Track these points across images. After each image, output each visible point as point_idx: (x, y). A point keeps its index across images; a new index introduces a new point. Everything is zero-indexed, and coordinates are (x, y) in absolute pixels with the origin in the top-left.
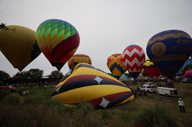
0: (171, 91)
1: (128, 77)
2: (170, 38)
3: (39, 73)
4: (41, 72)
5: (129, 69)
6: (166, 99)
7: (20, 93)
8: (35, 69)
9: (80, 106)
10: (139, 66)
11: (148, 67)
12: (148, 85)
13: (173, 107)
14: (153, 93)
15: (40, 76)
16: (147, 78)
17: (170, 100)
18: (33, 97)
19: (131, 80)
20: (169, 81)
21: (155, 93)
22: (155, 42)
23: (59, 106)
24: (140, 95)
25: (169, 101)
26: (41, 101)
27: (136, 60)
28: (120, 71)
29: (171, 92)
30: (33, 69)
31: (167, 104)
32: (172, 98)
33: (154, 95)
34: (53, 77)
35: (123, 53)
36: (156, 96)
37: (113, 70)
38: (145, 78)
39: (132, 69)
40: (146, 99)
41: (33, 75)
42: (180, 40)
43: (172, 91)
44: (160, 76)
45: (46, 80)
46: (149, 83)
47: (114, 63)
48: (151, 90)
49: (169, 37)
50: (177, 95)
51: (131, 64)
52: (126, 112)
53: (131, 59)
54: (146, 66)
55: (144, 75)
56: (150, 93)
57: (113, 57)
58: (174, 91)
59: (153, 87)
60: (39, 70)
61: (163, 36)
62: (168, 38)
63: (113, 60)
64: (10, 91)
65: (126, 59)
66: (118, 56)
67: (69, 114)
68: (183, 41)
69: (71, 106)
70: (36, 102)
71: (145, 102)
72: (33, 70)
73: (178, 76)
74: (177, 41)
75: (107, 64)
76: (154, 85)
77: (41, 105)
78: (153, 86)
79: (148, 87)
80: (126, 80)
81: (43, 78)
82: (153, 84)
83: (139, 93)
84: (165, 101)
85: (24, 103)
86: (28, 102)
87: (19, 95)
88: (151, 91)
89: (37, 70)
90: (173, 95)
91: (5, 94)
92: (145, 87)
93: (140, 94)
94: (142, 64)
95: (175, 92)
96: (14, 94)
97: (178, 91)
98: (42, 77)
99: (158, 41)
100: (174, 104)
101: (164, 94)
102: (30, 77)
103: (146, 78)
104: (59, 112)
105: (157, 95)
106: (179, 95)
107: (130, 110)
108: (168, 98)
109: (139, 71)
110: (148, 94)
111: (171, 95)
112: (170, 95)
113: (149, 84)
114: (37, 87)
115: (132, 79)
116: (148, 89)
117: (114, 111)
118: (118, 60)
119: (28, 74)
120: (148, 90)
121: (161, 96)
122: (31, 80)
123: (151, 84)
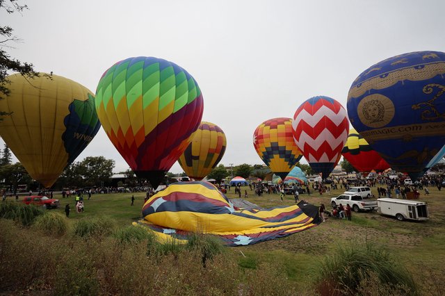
0: (410, 207)
1: (309, 174)
2: (406, 81)
3: (104, 167)
4: (110, 163)
5: (310, 155)
6: (398, 227)
7: (67, 211)
8: (97, 158)
9: (195, 239)
10: (333, 148)
11: (355, 152)
12: (355, 194)
13: (415, 245)
14: (367, 212)
15: (107, 174)
16: (355, 175)
17: (407, 228)
18: (95, 220)
19: (316, 180)
20: (408, 182)
21: (371, 213)
22: (367, 94)
23: (150, 240)
24: (336, 216)
25: (405, 231)
26: (111, 230)
27: (326, 135)
28: (285, 161)
29: (410, 209)
30: (92, 158)
31: (400, 238)
32: (413, 224)
33: (369, 216)
34: (135, 175)
35: (295, 117)
36: (373, 218)
37: (271, 160)
38: (350, 175)
39: (317, 155)
40: (348, 227)
41: (92, 171)
42: (433, 85)
43: (413, 207)
44: (386, 171)
45: (121, 182)
46: (358, 188)
47: (271, 143)
48: (363, 205)
49: (402, 79)
50: (425, 216)
51: (316, 144)
52: (301, 255)
53: (314, 133)
54: (349, 148)
55: (348, 169)
56: (361, 211)
57: (267, 130)
58: (418, 207)
59: (366, 198)
60: (105, 160)
61: (386, 75)
62: (400, 82)
63: (268, 136)
64: (45, 205)
65: (303, 132)
66: (279, 126)
67: (172, 257)
68: (441, 87)
69: (176, 239)
70: (101, 231)
71: (346, 234)
72: (91, 161)
73: (432, 170)
74: (424, 90)
75: (255, 145)
76: (369, 192)
77: (111, 238)
78: (369, 194)
79: (354, 198)
80: (302, 179)
81: (114, 176)
82: (368, 189)
83: (332, 211)
84: (396, 230)
85: (76, 233)
86: (83, 231)
87: (63, 216)
88: (361, 207)
89: (100, 160)
90: (415, 217)
91: (36, 213)
92: (348, 198)
93: (334, 214)
94: (342, 144)
95: (422, 209)
96: (53, 214)
97: (428, 208)
98: (112, 174)
99: (373, 91)
100: (418, 239)
101: (394, 215)
102: (86, 175)
103: (353, 175)
104: (148, 254)
105: (376, 216)
106: (430, 216)
107: (309, 251)
108: (404, 223)
109: (333, 160)
110: (353, 214)
111: (411, 216)
112: (408, 217)
113: (359, 190)
114: (102, 196)
115: (319, 178)
116: (356, 202)
117: (273, 253)
118: (279, 135)
119: (81, 168)
120: (355, 205)
121: (387, 220)
122: (87, 181)
123: (363, 190)
